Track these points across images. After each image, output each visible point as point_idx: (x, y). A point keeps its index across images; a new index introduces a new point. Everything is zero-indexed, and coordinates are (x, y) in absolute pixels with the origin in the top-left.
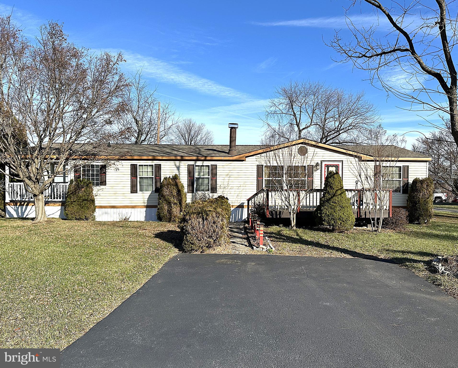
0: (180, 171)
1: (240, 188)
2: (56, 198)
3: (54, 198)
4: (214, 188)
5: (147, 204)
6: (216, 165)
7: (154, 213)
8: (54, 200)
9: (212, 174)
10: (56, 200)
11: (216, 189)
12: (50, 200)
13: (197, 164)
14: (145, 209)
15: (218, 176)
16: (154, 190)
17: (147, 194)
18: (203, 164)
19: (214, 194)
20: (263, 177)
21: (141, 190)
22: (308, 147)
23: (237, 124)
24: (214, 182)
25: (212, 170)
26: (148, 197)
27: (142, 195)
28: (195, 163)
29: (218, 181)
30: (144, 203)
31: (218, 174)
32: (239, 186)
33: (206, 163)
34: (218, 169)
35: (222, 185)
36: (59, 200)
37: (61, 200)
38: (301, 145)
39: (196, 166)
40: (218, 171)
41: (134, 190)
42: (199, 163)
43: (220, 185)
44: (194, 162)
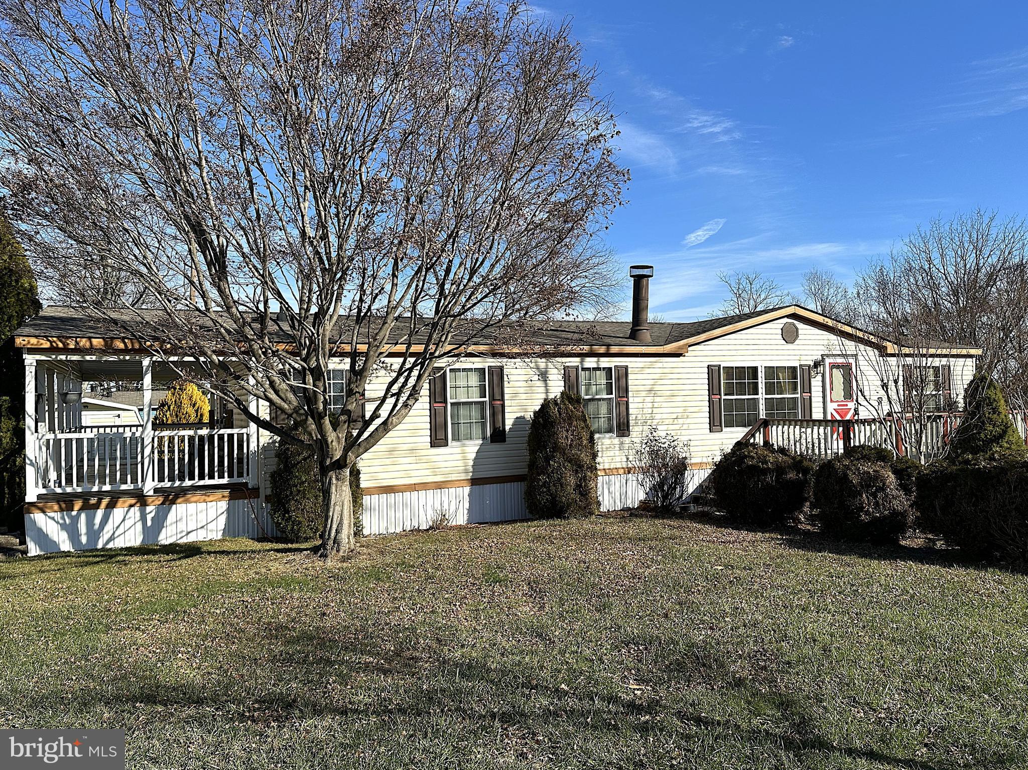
0: (550, 383)
1: (676, 422)
2: (207, 478)
3: (202, 477)
4: (624, 424)
5: (471, 474)
6: (626, 368)
7: (490, 498)
8: (202, 483)
9: (618, 388)
10: (207, 482)
11: (628, 426)
12: (188, 483)
13: (586, 365)
14: (467, 490)
15: (630, 394)
16: (489, 434)
17: (472, 448)
18: (598, 364)
19: (625, 439)
20: (720, 394)
21: (456, 438)
22: (800, 325)
23: (652, 267)
24: (623, 408)
25: (618, 379)
26: (474, 455)
27: (458, 450)
28: (582, 362)
29: (631, 406)
30: (466, 472)
31: (630, 388)
32: (674, 416)
33: (605, 362)
34: (630, 377)
35: (639, 417)
36: (216, 481)
37: (225, 481)
38: (786, 320)
39: (583, 369)
40: (630, 382)
41: (438, 439)
42: (590, 362)
43: (636, 417)
44: (578, 359)
